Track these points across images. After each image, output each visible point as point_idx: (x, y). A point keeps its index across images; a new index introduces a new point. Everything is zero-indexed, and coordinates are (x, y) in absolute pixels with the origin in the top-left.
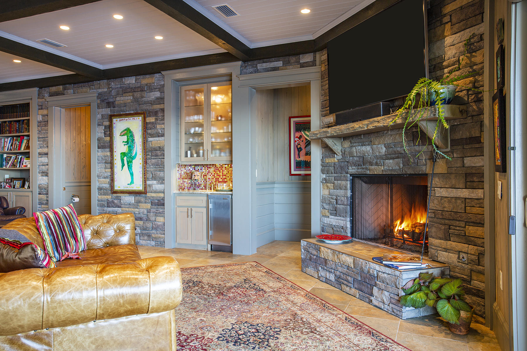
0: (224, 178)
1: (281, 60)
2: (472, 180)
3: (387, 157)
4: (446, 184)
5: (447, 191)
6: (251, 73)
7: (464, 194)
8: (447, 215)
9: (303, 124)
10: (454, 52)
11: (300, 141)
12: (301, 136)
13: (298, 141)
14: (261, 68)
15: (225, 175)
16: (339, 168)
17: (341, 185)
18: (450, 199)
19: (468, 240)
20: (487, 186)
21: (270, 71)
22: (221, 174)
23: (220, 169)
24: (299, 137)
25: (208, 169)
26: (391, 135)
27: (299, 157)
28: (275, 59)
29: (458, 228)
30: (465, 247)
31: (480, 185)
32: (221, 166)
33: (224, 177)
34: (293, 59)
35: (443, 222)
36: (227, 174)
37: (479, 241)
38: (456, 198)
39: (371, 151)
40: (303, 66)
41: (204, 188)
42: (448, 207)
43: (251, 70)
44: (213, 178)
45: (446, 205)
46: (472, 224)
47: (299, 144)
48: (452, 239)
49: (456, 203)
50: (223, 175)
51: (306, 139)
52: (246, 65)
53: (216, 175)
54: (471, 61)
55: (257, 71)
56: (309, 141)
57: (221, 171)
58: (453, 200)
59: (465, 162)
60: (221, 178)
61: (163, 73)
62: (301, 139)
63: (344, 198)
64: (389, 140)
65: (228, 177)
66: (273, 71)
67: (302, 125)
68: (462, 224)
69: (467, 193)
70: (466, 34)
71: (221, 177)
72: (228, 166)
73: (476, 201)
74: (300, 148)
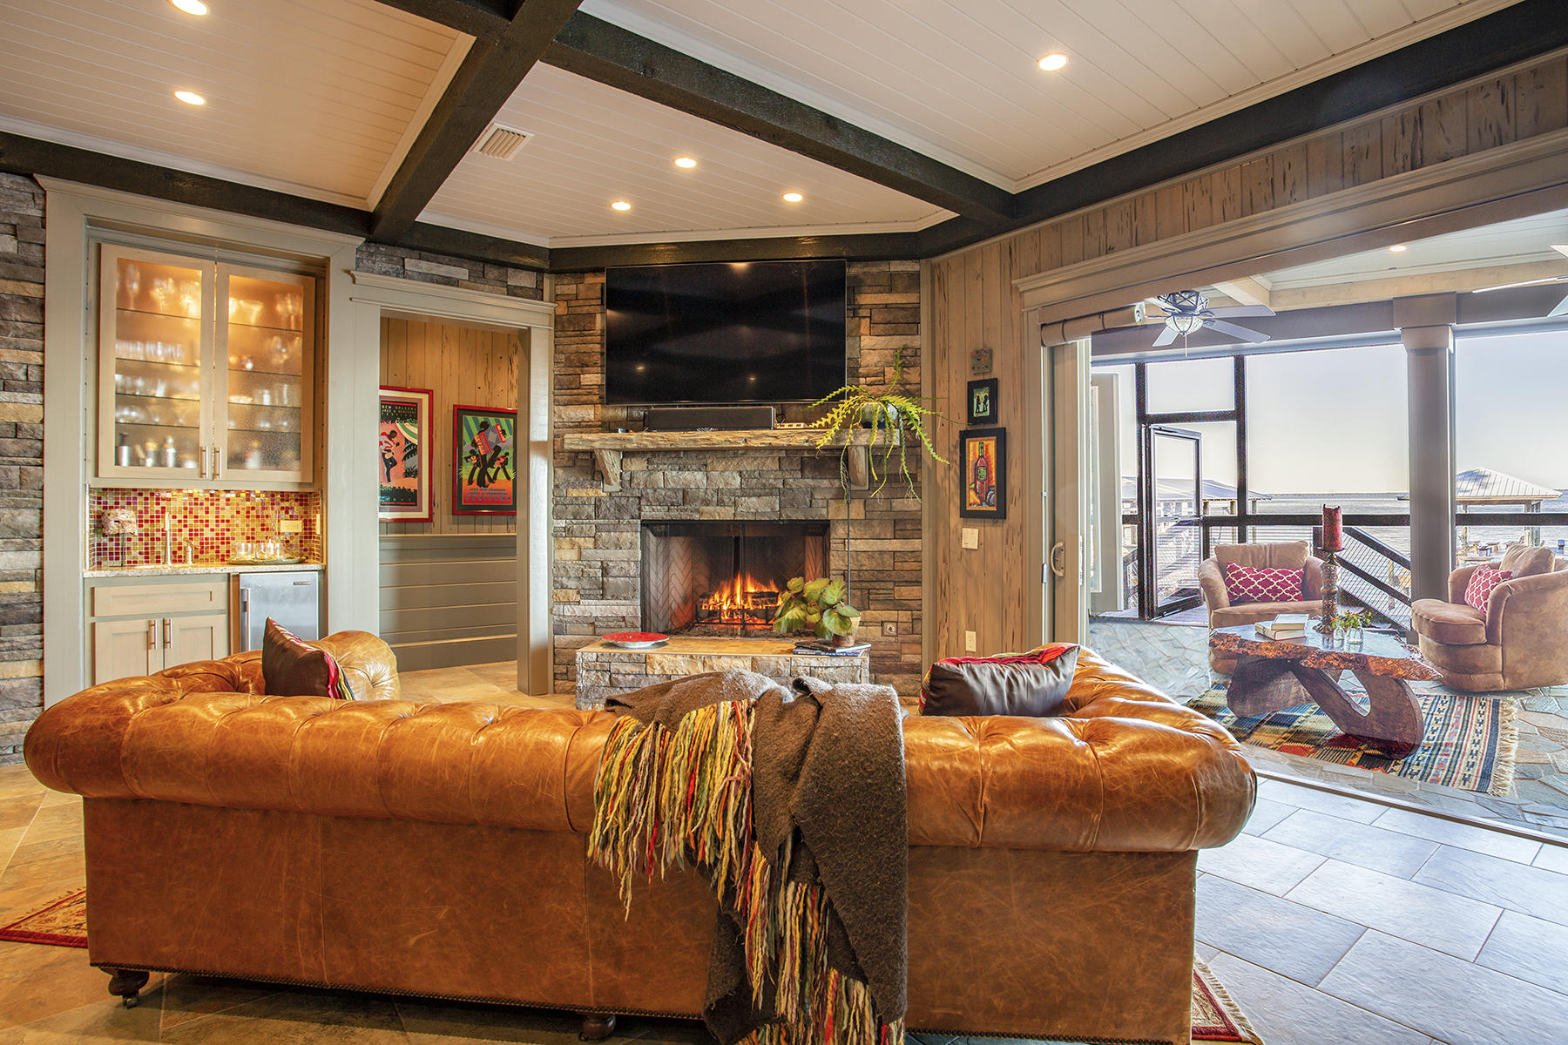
0: (223, 530)
1: (465, 265)
2: (903, 528)
3: (745, 492)
4: (866, 534)
5: (867, 543)
6: (385, 273)
7: (895, 546)
8: (867, 576)
9: (401, 406)
10: (876, 359)
11: (392, 443)
12: (393, 432)
13: (386, 442)
14: (414, 269)
15: (228, 521)
16: (612, 510)
17: (621, 541)
18: (870, 555)
19: (899, 605)
20: (926, 535)
21: (438, 283)
22: (211, 517)
23: (206, 504)
24: (388, 433)
25: (158, 504)
26: (755, 459)
27: (389, 481)
28: (450, 260)
29: (882, 592)
30: (893, 615)
31: (917, 533)
32: (212, 495)
33: (224, 525)
34: (493, 273)
35: (858, 585)
36: (233, 517)
37: (914, 604)
38: (881, 552)
39: (705, 481)
40: (513, 292)
41: (141, 558)
42: (867, 564)
43: (386, 267)
44: (180, 530)
45: (866, 562)
46: (904, 584)
47: (389, 451)
48: (872, 607)
49: (882, 558)
50: (217, 521)
51: (407, 440)
52: (372, 251)
53: (190, 521)
54: (903, 378)
55: (403, 273)
56: (414, 445)
57: (212, 509)
58: (877, 554)
59: (894, 504)
60: (212, 530)
61: (43, 180)
62: (395, 440)
63: (630, 565)
64: (748, 465)
65: (237, 525)
66: (445, 284)
67: (396, 408)
68: (890, 585)
69: (899, 545)
70: (897, 341)
71: (212, 525)
72: (238, 496)
73: (910, 554)
74: (392, 459)
